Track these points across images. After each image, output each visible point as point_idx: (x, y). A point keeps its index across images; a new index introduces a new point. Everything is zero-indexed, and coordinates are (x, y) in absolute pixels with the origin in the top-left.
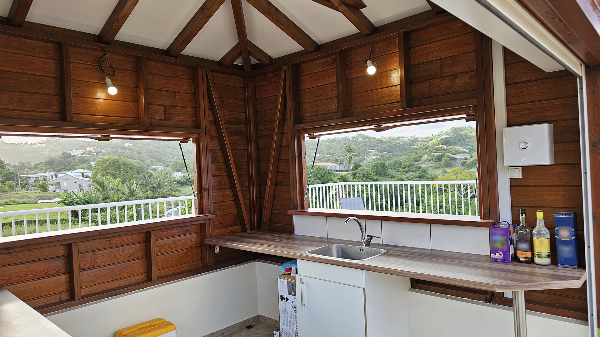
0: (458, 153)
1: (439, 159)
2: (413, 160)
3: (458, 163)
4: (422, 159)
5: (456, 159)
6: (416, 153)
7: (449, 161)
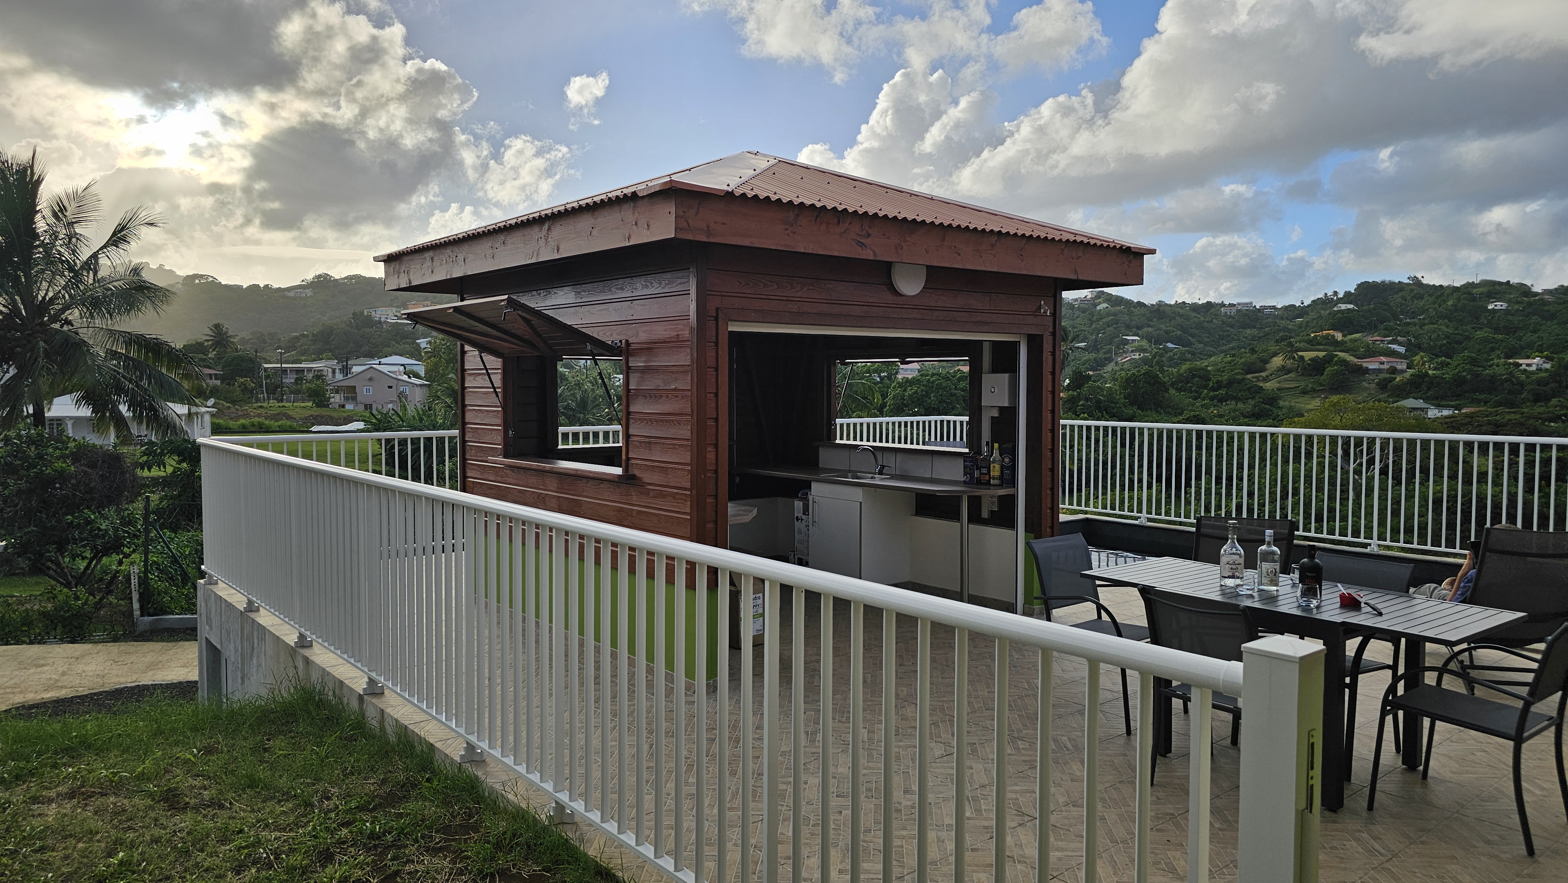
0: (1371, 353)
1: (1317, 367)
2: (1242, 369)
3: (1369, 385)
4: (1268, 366)
5: (1367, 371)
6: (1253, 351)
7: (1344, 374)
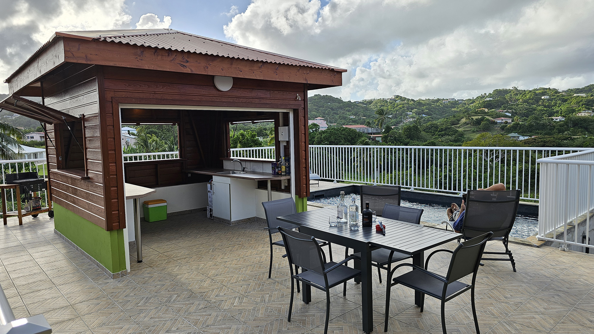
0: (498, 116)
1: (478, 122)
2: (450, 124)
3: (497, 128)
4: (460, 122)
5: (496, 123)
6: (454, 117)
7: (489, 125)
